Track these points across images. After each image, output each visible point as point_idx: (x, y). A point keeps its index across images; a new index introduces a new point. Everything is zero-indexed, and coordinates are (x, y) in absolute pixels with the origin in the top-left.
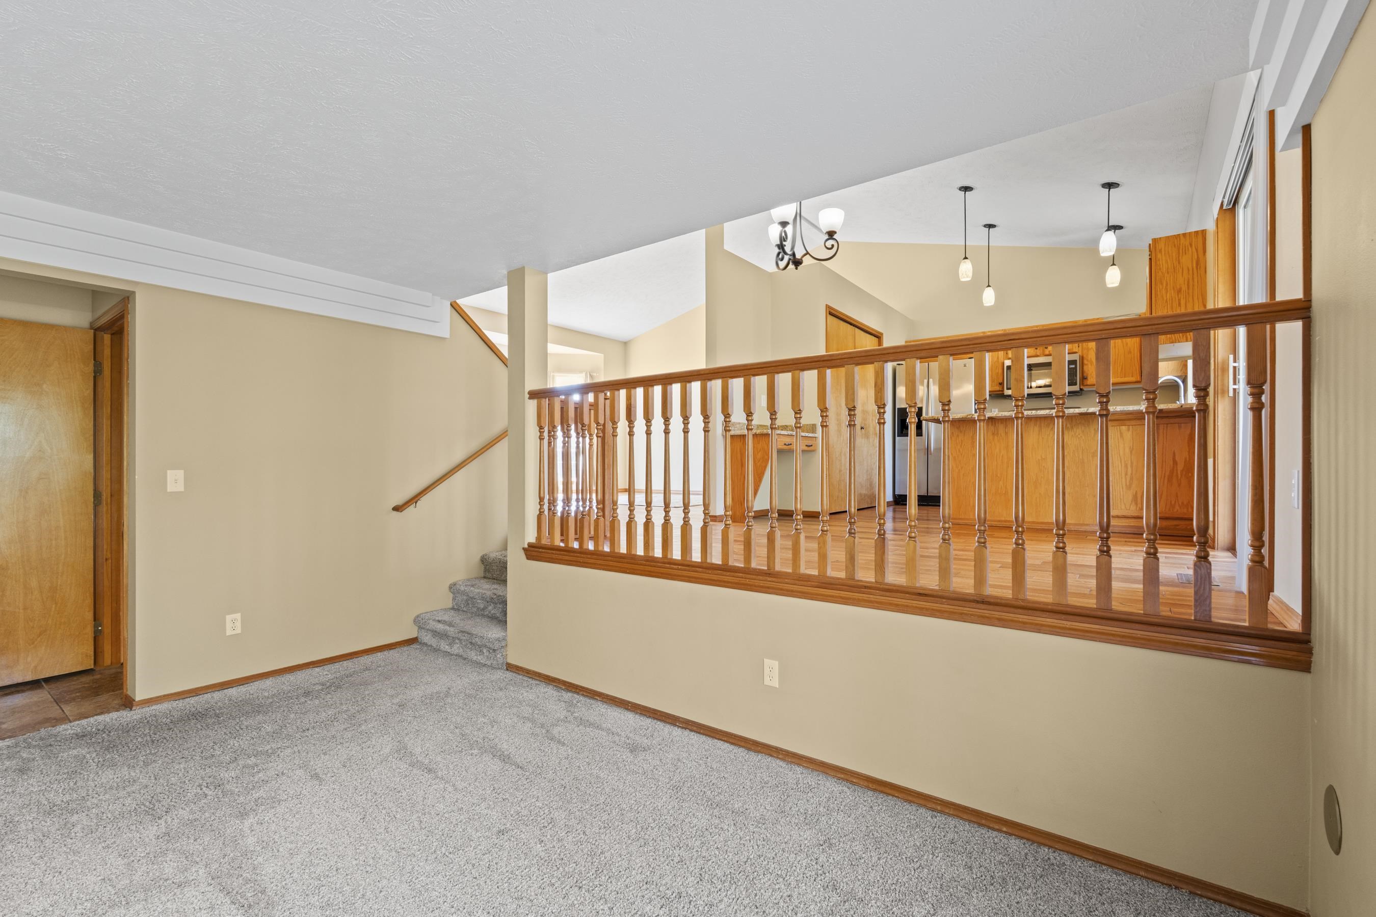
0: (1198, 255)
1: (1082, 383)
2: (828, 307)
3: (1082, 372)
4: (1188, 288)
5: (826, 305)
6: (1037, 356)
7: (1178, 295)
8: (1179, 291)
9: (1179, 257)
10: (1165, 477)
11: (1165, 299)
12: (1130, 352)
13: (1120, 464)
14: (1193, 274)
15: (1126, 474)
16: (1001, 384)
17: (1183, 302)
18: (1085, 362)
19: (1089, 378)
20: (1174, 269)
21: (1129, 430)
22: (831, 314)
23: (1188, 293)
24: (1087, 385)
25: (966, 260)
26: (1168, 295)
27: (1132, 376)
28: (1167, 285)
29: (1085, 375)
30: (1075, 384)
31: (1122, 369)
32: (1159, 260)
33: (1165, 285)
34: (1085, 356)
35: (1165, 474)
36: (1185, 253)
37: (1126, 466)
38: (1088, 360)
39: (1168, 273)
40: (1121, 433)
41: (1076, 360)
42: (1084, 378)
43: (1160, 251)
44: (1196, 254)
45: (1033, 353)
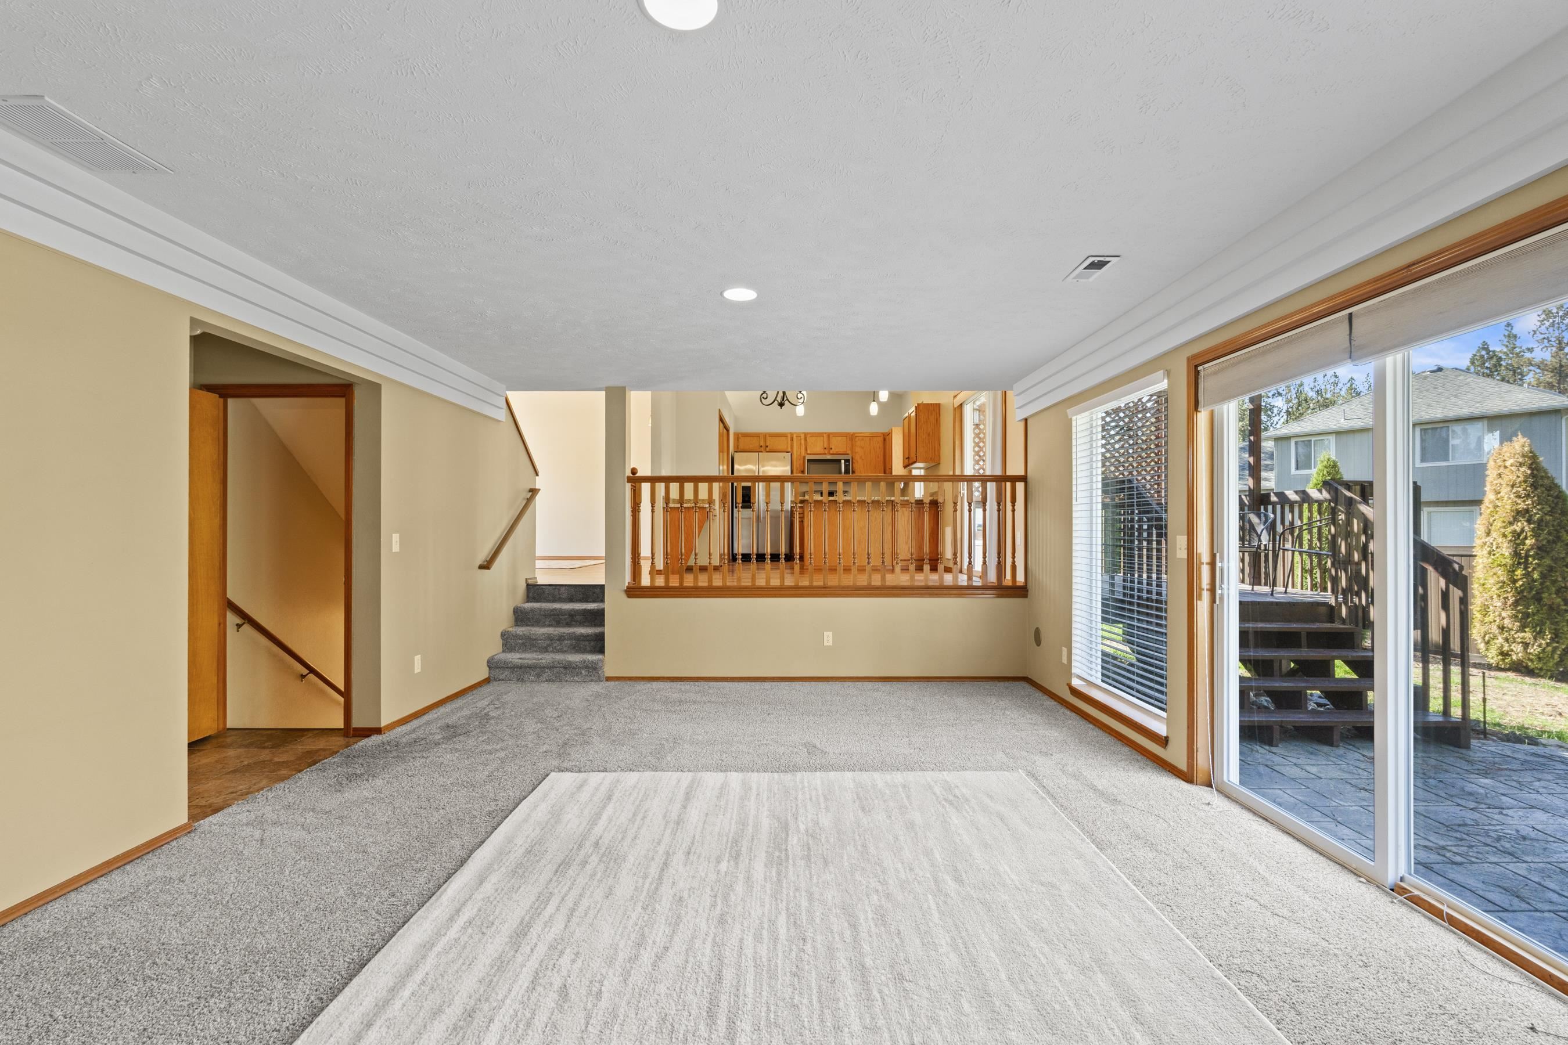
3: (853, 468)
16: (803, 472)
18: (854, 461)
19: (856, 472)
27: (880, 472)
29: (854, 470)
31: (874, 467)
34: (854, 457)
38: (856, 460)
42: (854, 472)
45: (822, 452)
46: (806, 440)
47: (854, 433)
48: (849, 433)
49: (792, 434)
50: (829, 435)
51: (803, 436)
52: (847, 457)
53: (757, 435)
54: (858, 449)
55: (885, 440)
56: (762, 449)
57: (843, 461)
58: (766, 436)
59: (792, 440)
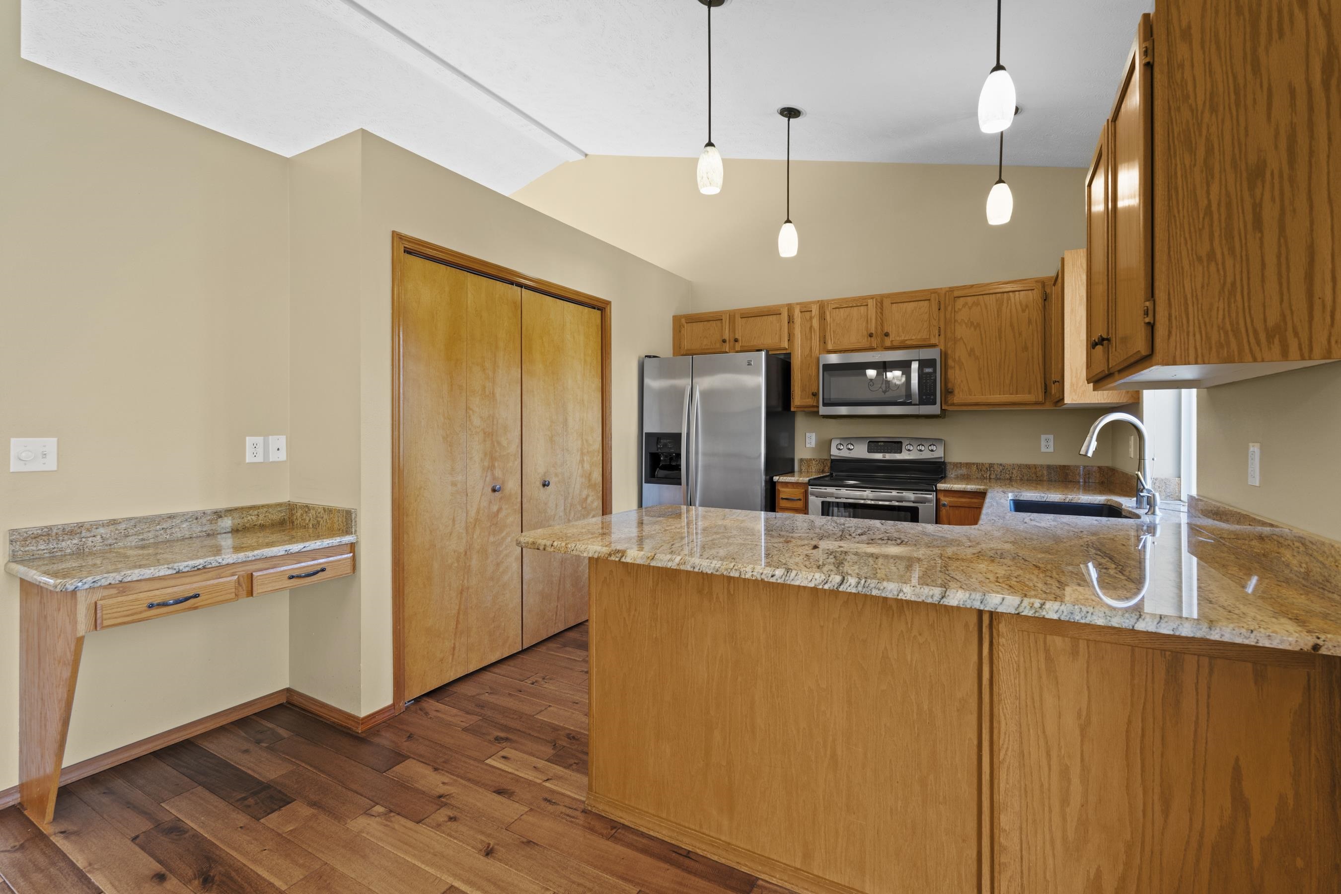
0: (1329, 35)
1: (944, 401)
2: (397, 237)
3: (945, 380)
4: (1292, 166)
5: (393, 232)
6: (872, 349)
7: (1252, 188)
8: (1257, 174)
9: (1254, 50)
10: (1200, 845)
11: (1203, 203)
12: (1025, 349)
13: (1044, 762)
14: (1311, 109)
15: (1065, 801)
16: (815, 395)
17: (1270, 214)
18: (950, 363)
19: (956, 392)
20: (1237, 93)
21: (1075, 653)
22: (408, 251)
23: (1292, 180)
24: (953, 404)
25: (709, 148)
26: (1215, 188)
27: (1030, 393)
28: (1209, 150)
29: (950, 386)
30: (934, 403)
31: (1012, 377)
32: (1181, 66)
33: (1201, 152)
34: (949, 352)
35: (1201, 835)
36: (1281, 35)
37: (1065, 774)
38: (954, 360)
39: (1214, 109)
40: (1049, 659)
41: (935, 360)
42: (948, 392)
43: (1186, 34)
44: (1321, 32)
45: (865, 343)
46: (822, 317)
47: (951, 290)
48: (934, 291)
49: (790, 308)
50: (881, 301)
51: (815, 310)
52: (927, 354)
53: (715, 318)
54: (961, 331)
55: (1046, 298)
56: (727, 347)
57: (915, 366)
58: (734, 317)
59: (791, 320)
